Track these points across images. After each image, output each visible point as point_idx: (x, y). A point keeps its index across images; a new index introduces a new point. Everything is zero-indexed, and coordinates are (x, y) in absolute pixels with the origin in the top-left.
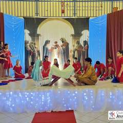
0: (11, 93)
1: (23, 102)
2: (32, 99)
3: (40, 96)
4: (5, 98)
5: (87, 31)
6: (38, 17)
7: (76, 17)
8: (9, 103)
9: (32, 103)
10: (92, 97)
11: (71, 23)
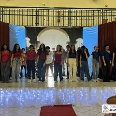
0: (22, 91)
1: (31, 98)
2: (38, 96)
3: (45, 93)
4: (17, 95)
5: (81, 39)
6: (38, 26)
7: (71, 27)
8: (19, 99)
9: (38, 99)
10: (87, 94)
11: (67, 32)
